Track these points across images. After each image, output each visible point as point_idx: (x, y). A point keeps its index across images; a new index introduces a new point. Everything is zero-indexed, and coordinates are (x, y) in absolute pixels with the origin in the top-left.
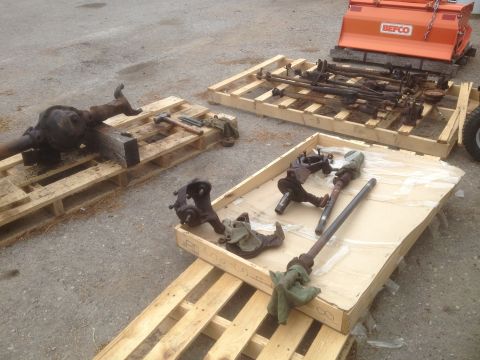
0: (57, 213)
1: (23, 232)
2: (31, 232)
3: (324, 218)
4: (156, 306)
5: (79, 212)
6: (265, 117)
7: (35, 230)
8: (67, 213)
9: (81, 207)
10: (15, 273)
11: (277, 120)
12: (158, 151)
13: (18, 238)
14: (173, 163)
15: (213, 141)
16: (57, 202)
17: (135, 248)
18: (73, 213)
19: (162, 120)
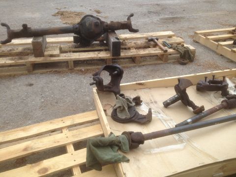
0: (70, 68)
1: (51, 70)
2: (54, 71)
3: (189, 121)
4: (51, 123)
5: (81, 71)
6: (221, 55)
7: (56, 71)
8: (75, 69)
9: (83, 69)
10: (31, 85)
11: (228, 59)
12: (135, 54)
13: (47, 72)
14: (143, 64)
15: (175, 59)
16: (70, 61)
17: (85, 95)
18: (78, 70)
19: (152, 40)
